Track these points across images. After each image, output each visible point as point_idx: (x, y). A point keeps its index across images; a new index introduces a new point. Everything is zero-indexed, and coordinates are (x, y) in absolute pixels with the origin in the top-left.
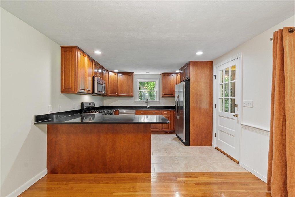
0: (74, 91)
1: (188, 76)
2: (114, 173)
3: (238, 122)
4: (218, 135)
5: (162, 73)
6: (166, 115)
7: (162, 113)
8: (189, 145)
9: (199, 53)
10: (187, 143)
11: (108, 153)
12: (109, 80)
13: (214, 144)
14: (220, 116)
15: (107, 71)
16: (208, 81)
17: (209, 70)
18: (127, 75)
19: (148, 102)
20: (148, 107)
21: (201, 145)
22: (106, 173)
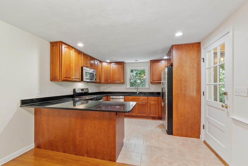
0: (59, 79)
1: (171, 62)
2: (83, 156)
3: (228, 114)
4: (207, 127)
5: (151, 61)
6: (153, 101)
7: (149, 99)
8: (172, 134)
9: (179, 34)
10: (170, 132)
11: (77, 137)
12: (103, 69)
13: (202, 136)
14: (208, 105)
15: (101, 62)
16: (195, 65)
17: (195, 53)
18: (119, 64)
19: (137, 88)
20: (137, 93)
21: (186, 136)
22: (76, 154)
